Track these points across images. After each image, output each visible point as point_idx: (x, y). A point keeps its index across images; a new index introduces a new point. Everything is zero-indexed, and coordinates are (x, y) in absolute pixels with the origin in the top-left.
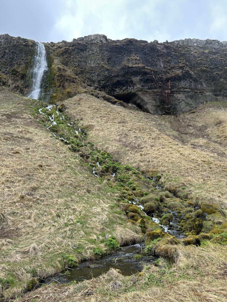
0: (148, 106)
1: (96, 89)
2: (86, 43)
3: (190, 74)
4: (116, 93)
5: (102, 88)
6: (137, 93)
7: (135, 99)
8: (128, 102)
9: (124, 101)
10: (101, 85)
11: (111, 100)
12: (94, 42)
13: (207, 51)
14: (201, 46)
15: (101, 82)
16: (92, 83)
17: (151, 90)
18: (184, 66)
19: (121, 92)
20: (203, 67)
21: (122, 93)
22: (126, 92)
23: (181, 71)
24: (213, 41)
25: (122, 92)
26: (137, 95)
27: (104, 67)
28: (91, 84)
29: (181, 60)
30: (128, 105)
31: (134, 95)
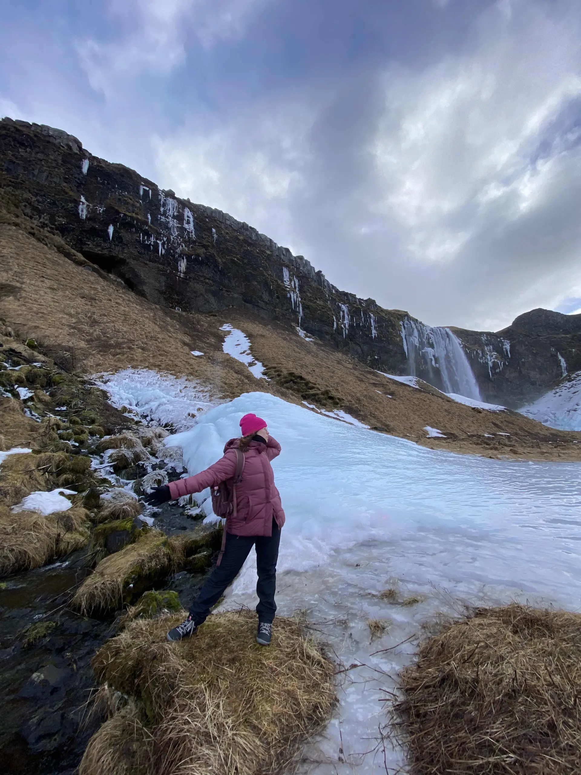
0: (145, 288)
1: (42, 227)
2: (36, 136)
3: (216, 261)
4: (87, 249)
5: (57, 229)
6: (128, 261)
7: (124, 269)
8: (109, 272)
9: (100, 267)
10: (56, 223)
11: (74, 257)
12: (51, 140)
13: (241, 238)
14: (234, 228)
15: (57, 218)
16: (35, 213)
17: (154, 264)
18: (209, 246)
19: (97, 250)
20: (235, 257)
21: (100, 252)
22: (107, 253)
23: (203, 250)
24: (251, 227)
25: (100, 250)
26: (128, 263)
27: (66, 193)
28: (33, 215)
29: (205, 235)
30: (108, 275)
31: (123, 262)
